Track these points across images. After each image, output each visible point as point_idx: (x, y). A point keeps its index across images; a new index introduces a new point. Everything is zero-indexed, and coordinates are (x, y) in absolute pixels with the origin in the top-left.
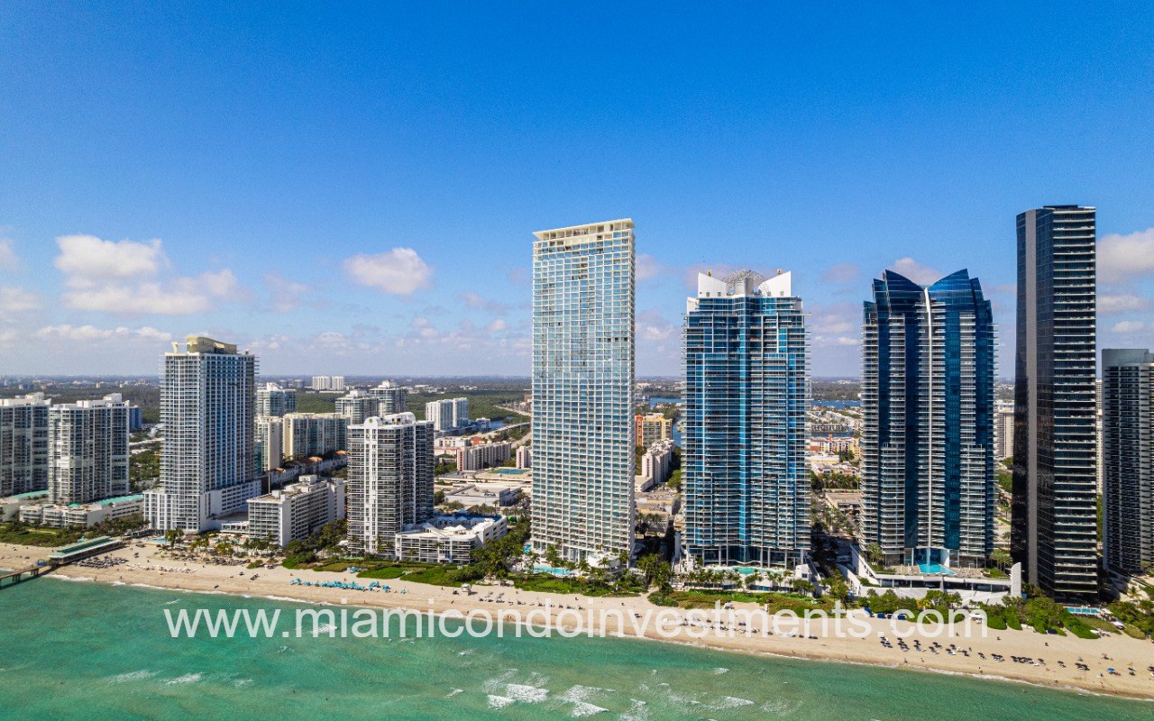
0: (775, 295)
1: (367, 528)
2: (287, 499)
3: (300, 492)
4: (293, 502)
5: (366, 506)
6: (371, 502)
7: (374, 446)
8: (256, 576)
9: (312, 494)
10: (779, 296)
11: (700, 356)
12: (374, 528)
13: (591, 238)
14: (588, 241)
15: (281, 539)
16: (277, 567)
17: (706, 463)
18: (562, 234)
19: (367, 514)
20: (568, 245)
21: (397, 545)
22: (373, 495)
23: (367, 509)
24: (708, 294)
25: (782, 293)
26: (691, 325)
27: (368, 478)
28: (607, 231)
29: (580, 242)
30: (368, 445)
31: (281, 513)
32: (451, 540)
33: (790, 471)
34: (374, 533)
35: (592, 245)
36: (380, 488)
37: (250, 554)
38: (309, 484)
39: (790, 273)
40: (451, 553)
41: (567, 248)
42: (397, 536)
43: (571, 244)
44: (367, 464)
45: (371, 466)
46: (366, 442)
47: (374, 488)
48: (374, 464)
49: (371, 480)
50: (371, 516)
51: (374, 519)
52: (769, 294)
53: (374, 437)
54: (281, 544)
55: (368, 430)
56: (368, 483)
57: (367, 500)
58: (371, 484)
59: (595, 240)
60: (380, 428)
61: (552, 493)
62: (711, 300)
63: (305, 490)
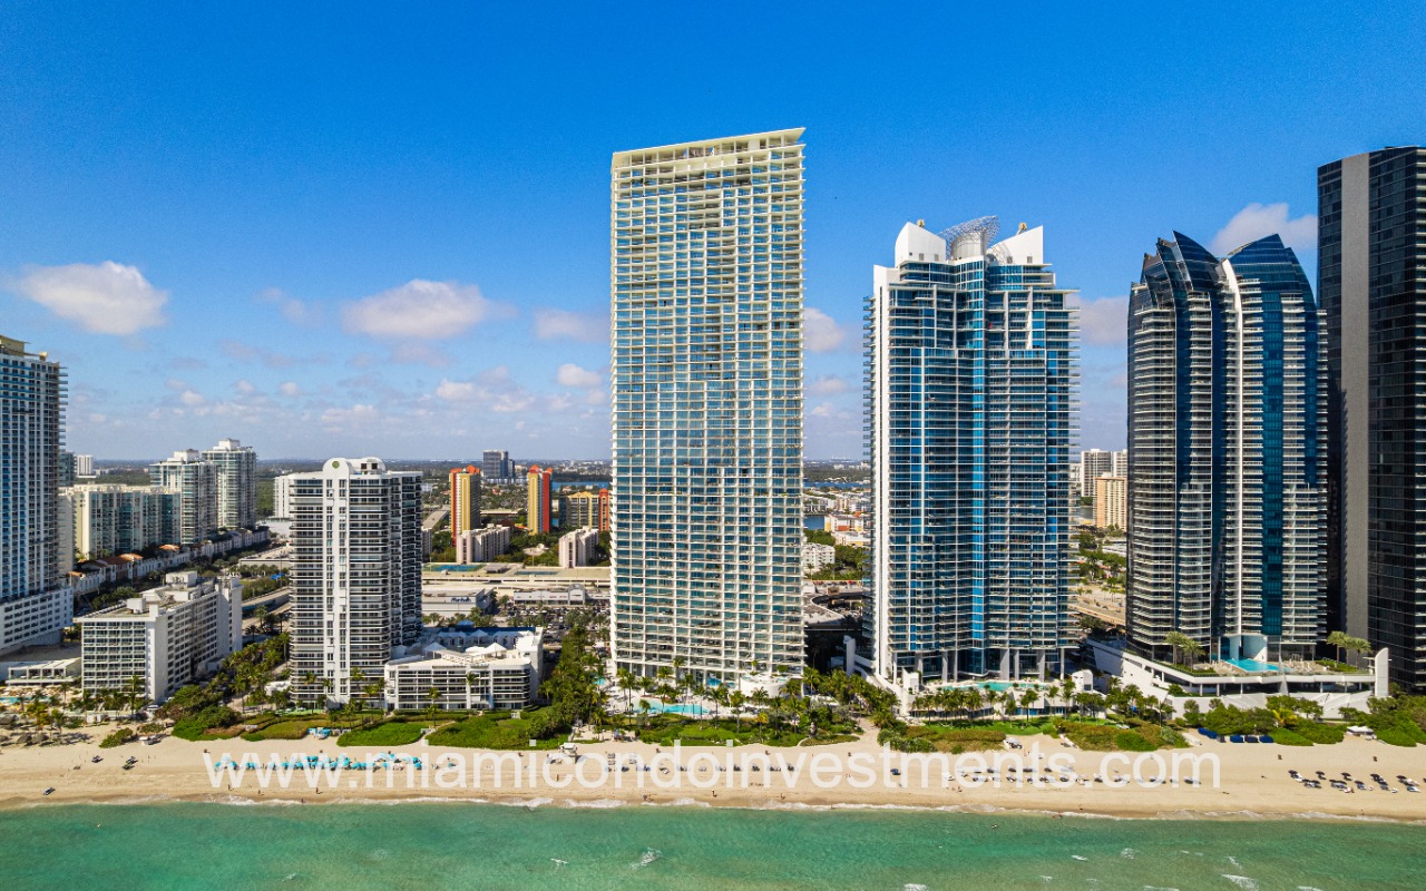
0: (1020, 261)
1: (331, 656)
2: (162, 613)
3: (171, 600)
4: (170, 618)
5: (327, 617)
6: (337, 610)
7: (342, 510)
8: (132, 761)
9: (197, 604)
10: (1025, 263)
11: (917, 352)
12: (343, 657)
13: (728, 161)
14: (722, 166)
15: (152, 688)
16: (164, 740)
17: (926, 521)
18: (667, 156)
19: (330, 632)
20: (681, 172)
21: (393, 684)
22: (341, 597)
23: (330, 624)
24: (921, 256)
25: (1029, 259)
26: (900, 303)
27: (330, 568)
28: (754, 150)
29: (705, 168)
30: (330, 508)
31: (152, 638)
32: (491, 669)
33: (1049, 530)
34: (343, 665)
35: (727, 172)
36: (353, 583)
37: (90, 719)
38: (185, 587)
39: (1040, 230)
40: (491, 691)
41: (679, 178)
42: (387, 668)
43: (688, 170)
44: (330, 541)
45: (336, 546)
46: (326, 503)
47: (343, 584)
48: (342, 542)
49: (337, 570)
50: (336, 634)
51: (343, 640)
52: (1010, 259)
53: (342, 493)
54: (152, 696)
55: (330, 483)
56: (330, 575)
57: (330, 607)
58: (336, 579)
59: (735, 164)
60: (355, 477)
61: (654, 582)
62: (926, 266)
63: (182, 597)
